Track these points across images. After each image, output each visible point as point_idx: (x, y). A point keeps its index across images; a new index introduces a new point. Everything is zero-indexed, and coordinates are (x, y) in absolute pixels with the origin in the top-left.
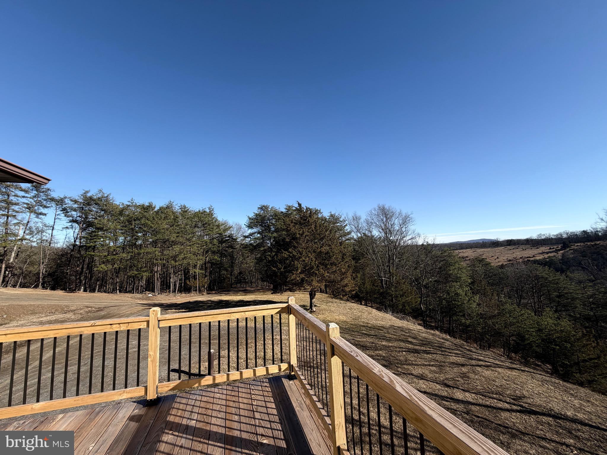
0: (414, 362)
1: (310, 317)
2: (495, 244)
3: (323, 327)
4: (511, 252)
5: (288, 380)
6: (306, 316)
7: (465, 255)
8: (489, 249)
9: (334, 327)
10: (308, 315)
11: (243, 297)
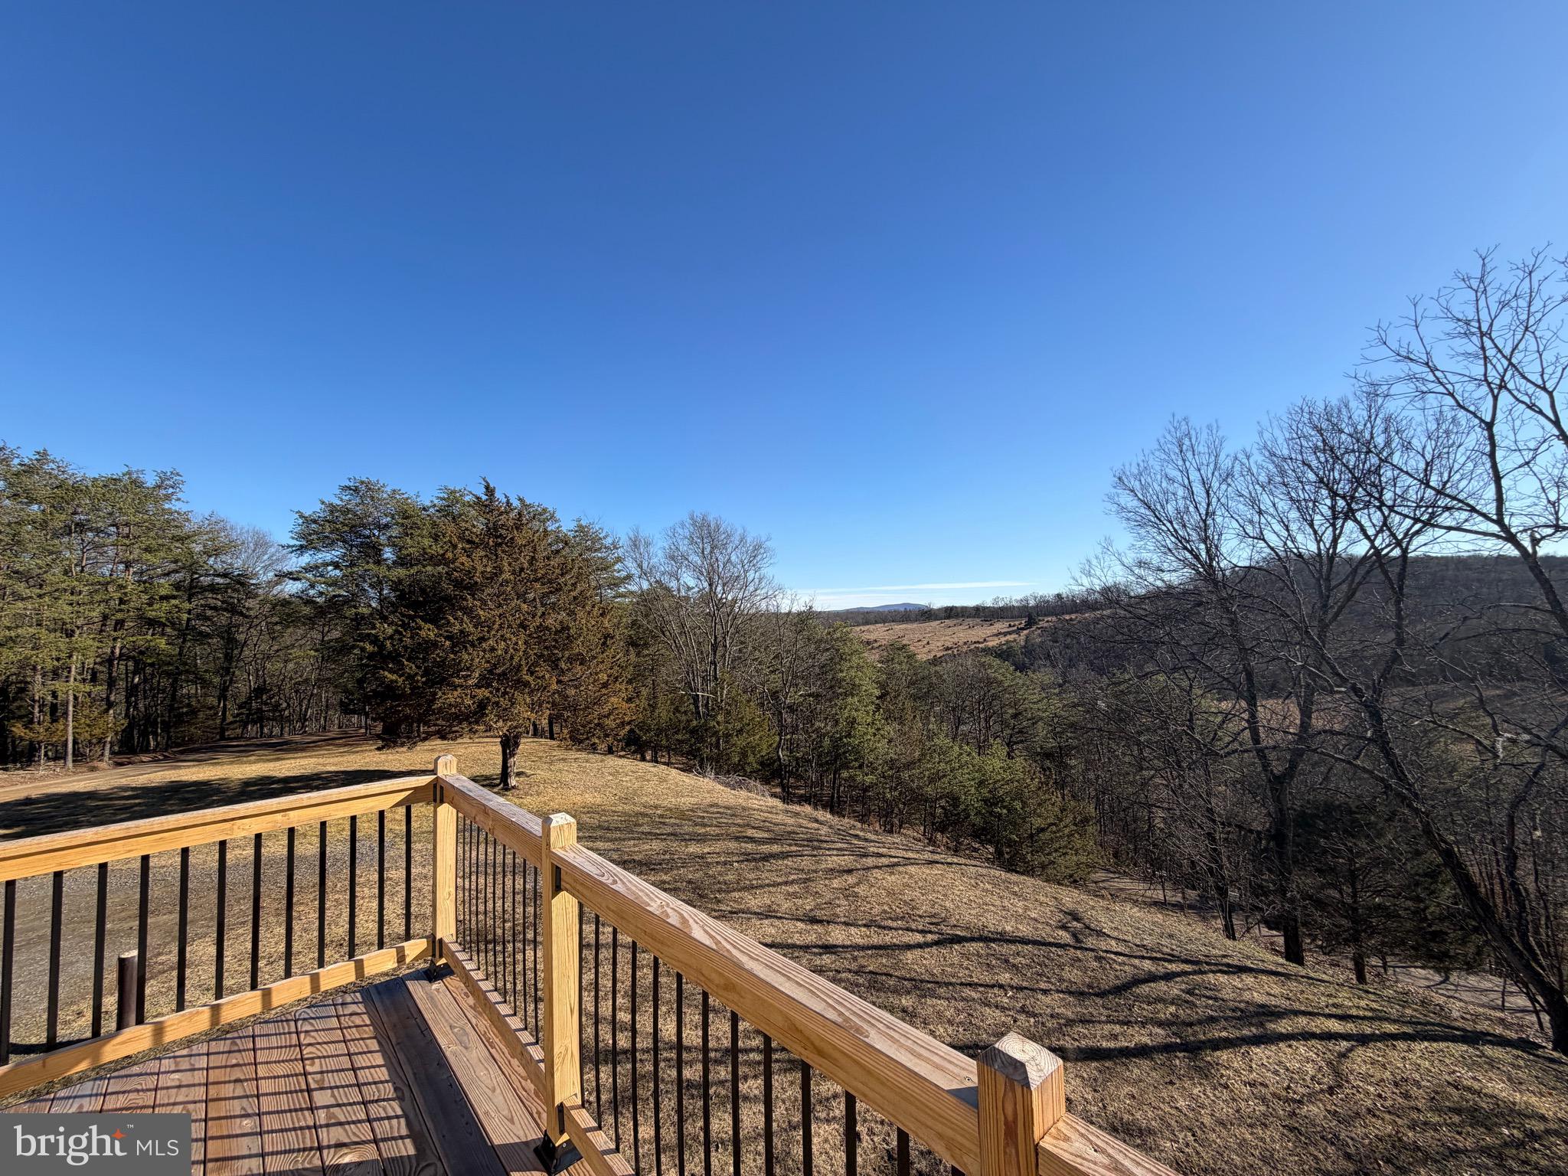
0: (754, 882)
1: (499, 804)
2: (926, 615)
3: (535, 826)
4: (949, 631)
5: (425, 983)
6: (490, 804)
7: (872, 637)
8: (915, 625)
9: (562, 822)
10: (495, 801)
11: (271, 765)
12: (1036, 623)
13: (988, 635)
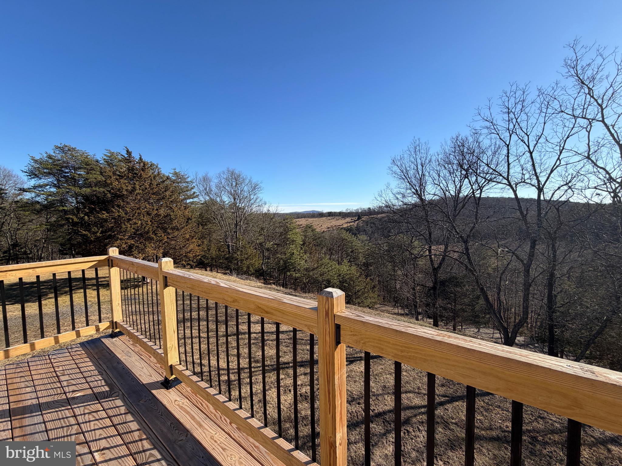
1: (139, 261)
2: (321, 215)
5: (110, 339)
7: (301, 223)
8: (317, 219)
9: (166, 261)
12: (361, 219)
13: (343, 223)
